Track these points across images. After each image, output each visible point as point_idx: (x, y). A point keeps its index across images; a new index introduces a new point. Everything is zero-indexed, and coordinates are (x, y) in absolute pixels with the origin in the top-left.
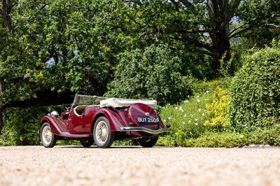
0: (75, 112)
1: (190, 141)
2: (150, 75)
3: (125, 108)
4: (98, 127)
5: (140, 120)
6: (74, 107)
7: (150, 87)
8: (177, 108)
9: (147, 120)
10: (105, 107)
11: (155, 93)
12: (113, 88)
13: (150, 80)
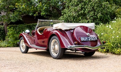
0: (38, 31)
1: (118, 50)
2: (88, 5)
3: (72, 29)
4: (52, 43)
5: (82, 39)
6: (38, 28)
7: (88, 13)
8: (107, 26)
9: (88, 39)
10: (57, 30)
11: (92, 17)
12: (65, 13)
13: (88, 8)
